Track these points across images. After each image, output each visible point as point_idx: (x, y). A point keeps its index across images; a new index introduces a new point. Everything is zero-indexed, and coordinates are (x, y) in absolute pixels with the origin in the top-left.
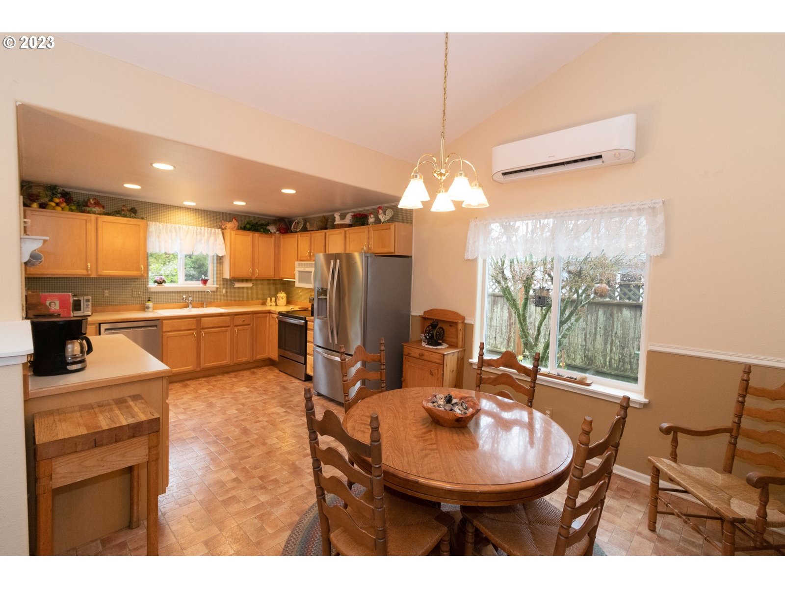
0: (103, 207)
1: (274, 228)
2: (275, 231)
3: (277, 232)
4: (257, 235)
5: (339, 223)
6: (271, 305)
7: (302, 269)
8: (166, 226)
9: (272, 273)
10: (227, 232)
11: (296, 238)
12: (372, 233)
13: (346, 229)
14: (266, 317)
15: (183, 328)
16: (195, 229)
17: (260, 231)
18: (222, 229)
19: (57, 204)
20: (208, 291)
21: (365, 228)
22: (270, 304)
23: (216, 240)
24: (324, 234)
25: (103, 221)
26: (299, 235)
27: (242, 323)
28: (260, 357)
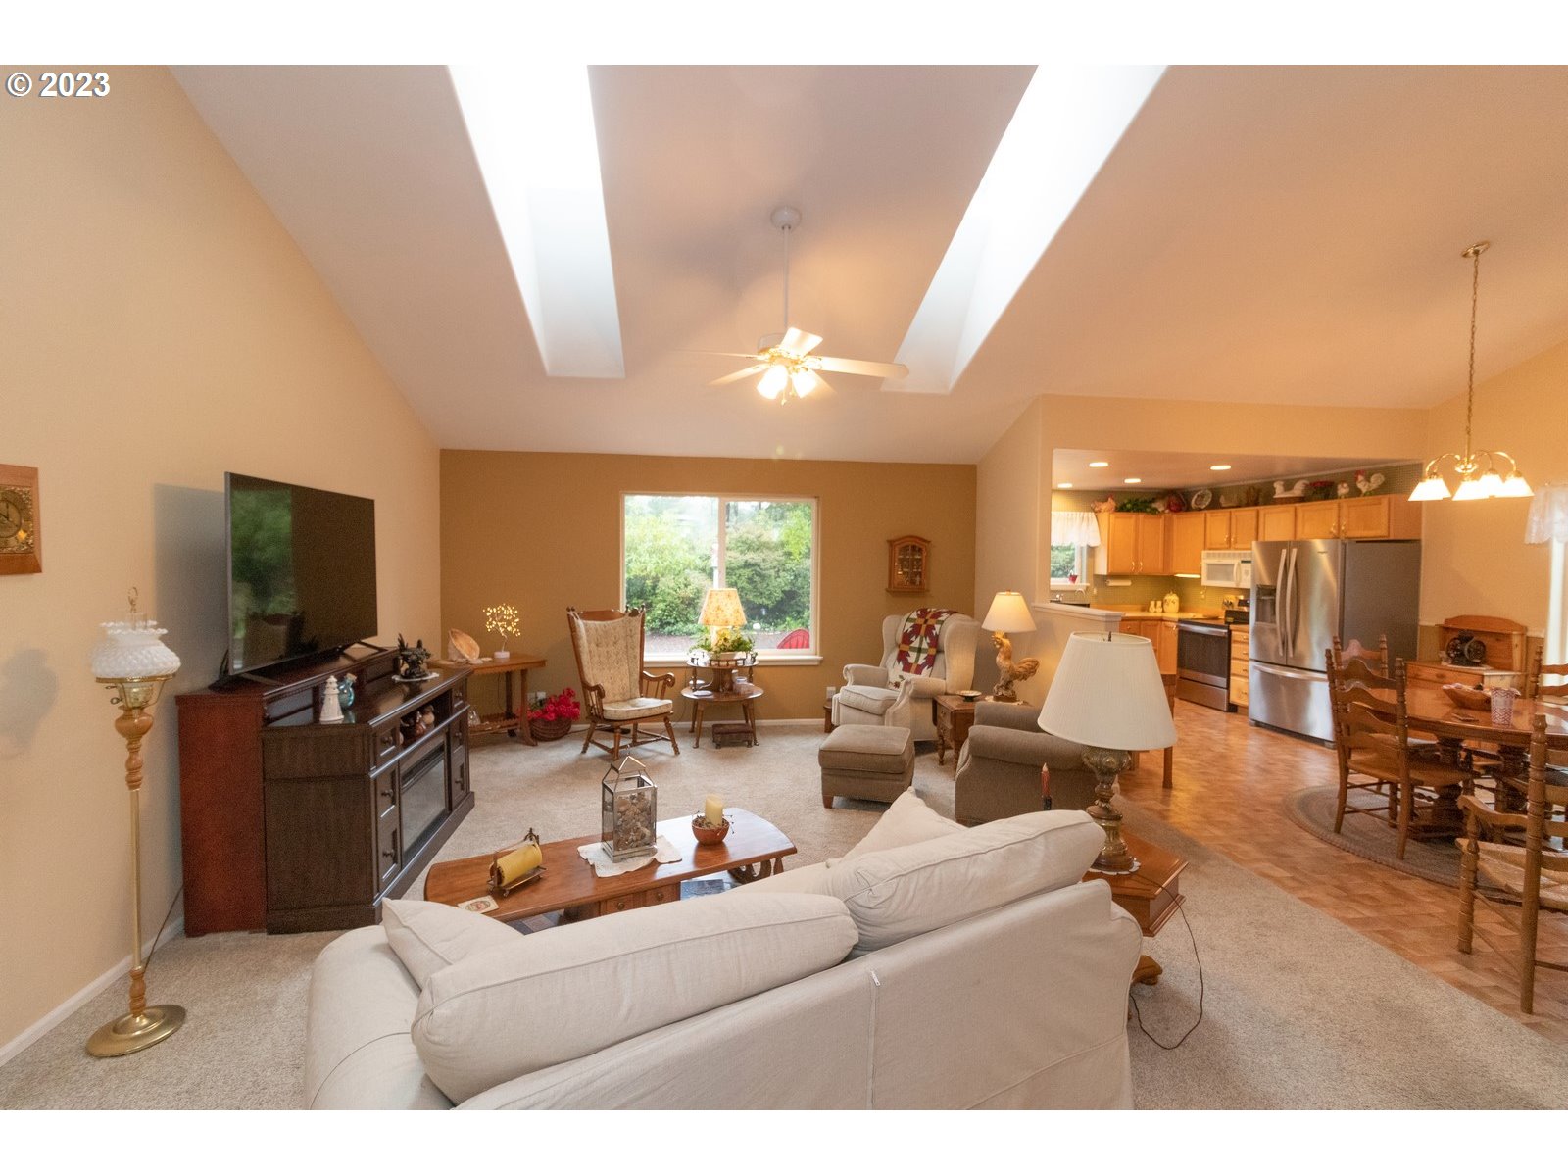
1: (1163, 505)
2: (1164, 509)
3: (1167, 511)
4: (1141, 516)
5: (1282, 496)
6: (1158, 611)
7: (1214, 561)
9: (1158, 568)
10: (1102, 515)
11: (1202, 518)
12: (1344, 510)
13: (1297, 505)
14: (1156, 626)
17: (1144, 511)
18: (1095, 512)
21: (1332, 504)
22: (1155, 608)
23: (1088, 527)
24: (1254, 513)
26: (1206, 514)
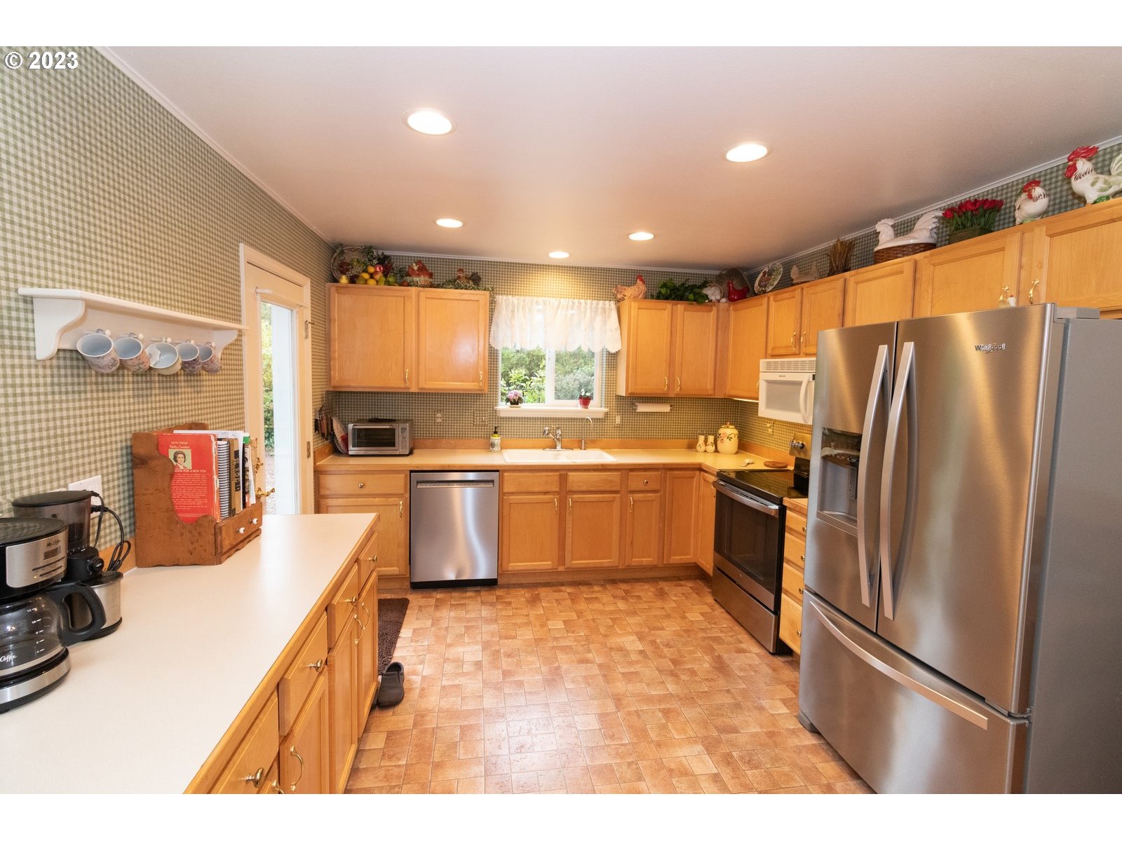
0: (431, 275)
1: (717, 292)
2: (718, 297)
3: (724, 300)
4: (680, 307)
6: (705, 451)
7: (775, 377)
8: (524, 300)
9: (709, 386)
10: (625, 305)
11: (765, 306)
13: (918, 256)
14: (692, 477)
15: (536, 489)
16: (570, 303)
17: (687, 300)
18: (618, 301)
19: (372, 276)
20: (587, 419)
22: (703, 448)
23: (604, 322)
24: (839, 284)
25: (427, 298)
26: (772, 298)
27: (643, 487)
28: (676, 559)
